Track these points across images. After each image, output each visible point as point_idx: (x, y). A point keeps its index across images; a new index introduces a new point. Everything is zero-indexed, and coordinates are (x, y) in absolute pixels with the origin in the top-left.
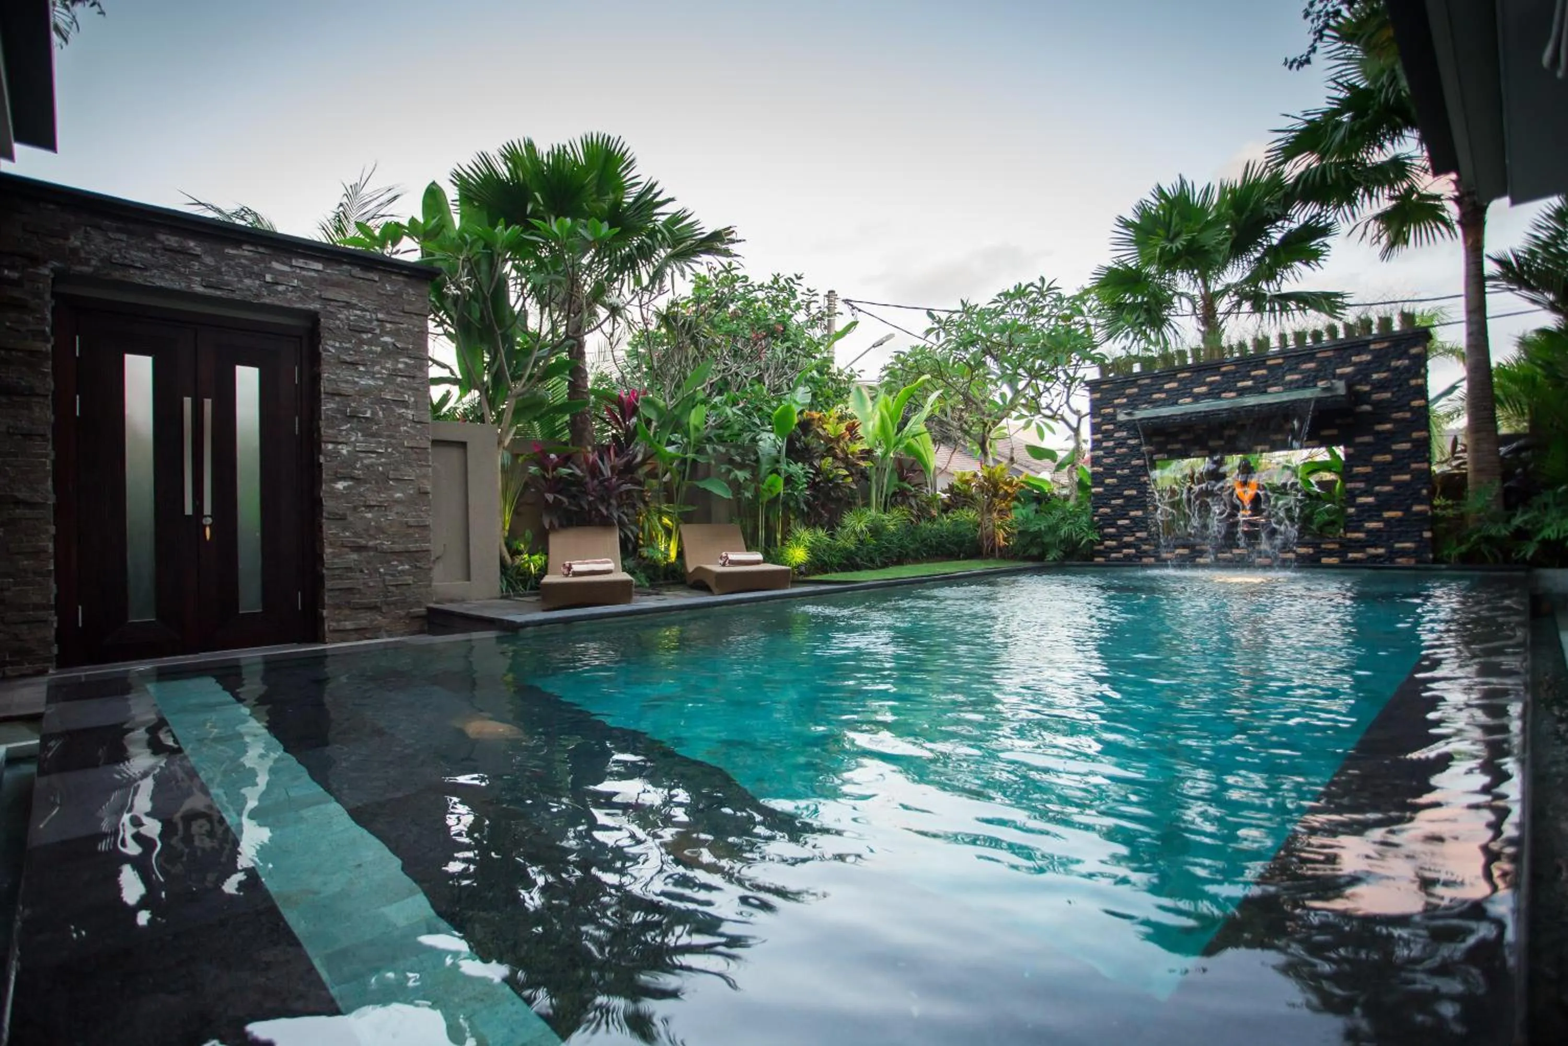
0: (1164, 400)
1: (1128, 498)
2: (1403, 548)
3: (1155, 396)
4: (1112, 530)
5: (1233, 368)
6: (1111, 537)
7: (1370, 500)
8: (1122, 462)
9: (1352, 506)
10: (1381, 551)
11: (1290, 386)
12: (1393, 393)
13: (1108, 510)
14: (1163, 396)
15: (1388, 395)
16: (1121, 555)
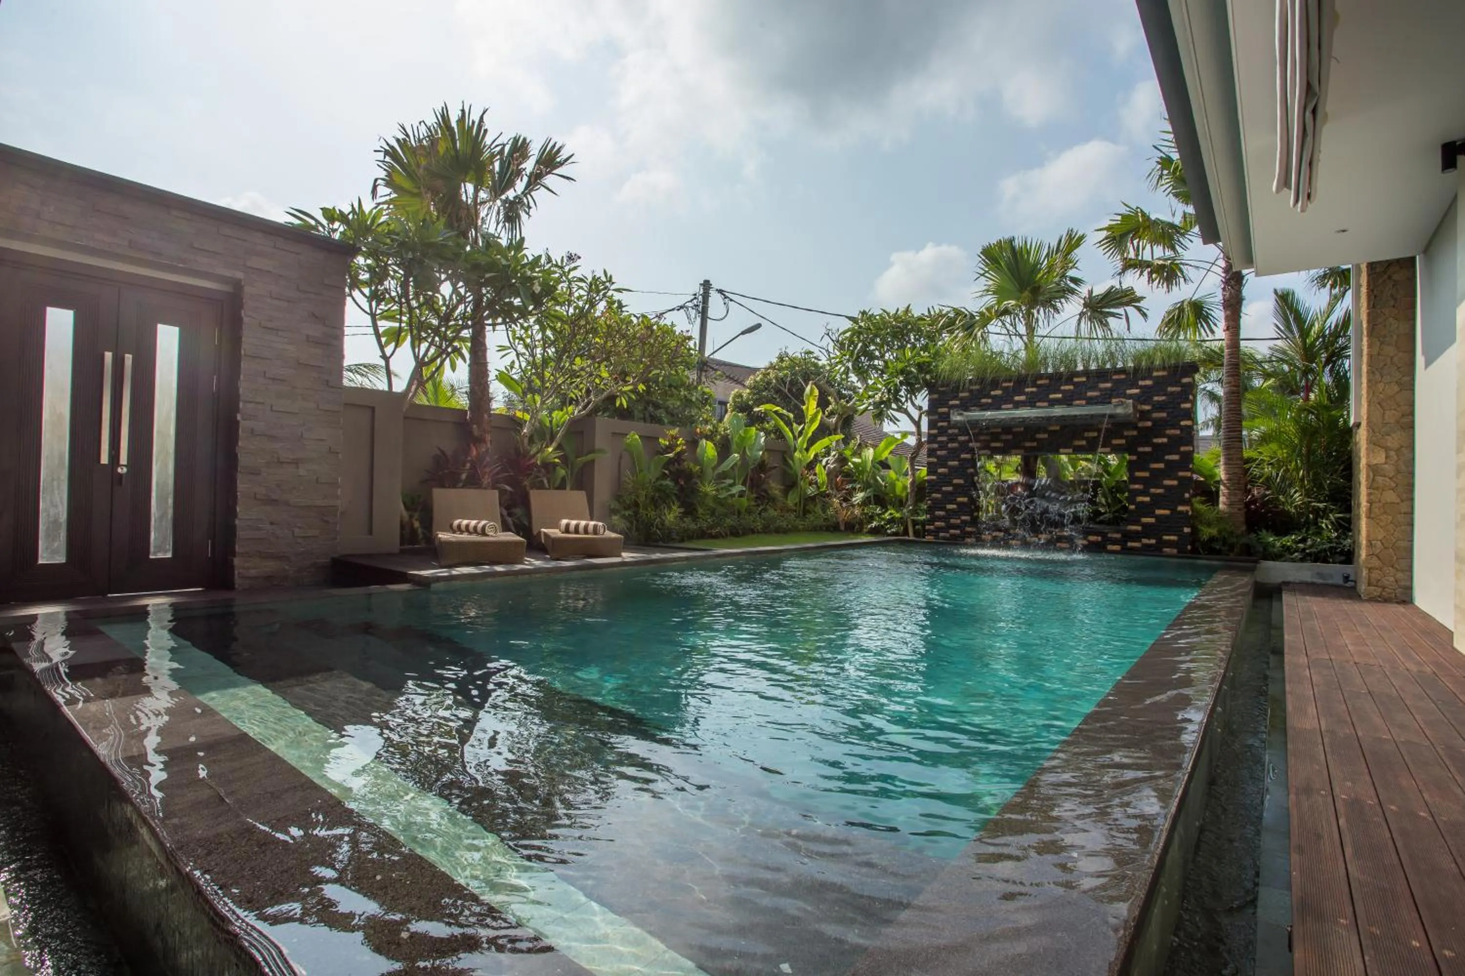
0: (990, 404)
1: (956, 486)
2: (1169, 541)
3: (984, 401)
4: (942, 513)
5: (1047, 381)
6: (940, 519)
7: (1147, 499)
8: (954, 454)
9: (1133, 504)
10: (1153, 541)
11: (1090, 401)
12: (1168, 413)
13: (939, 496)
14: (990, 401)
15: (1164, 415)
16: (948, 535)
